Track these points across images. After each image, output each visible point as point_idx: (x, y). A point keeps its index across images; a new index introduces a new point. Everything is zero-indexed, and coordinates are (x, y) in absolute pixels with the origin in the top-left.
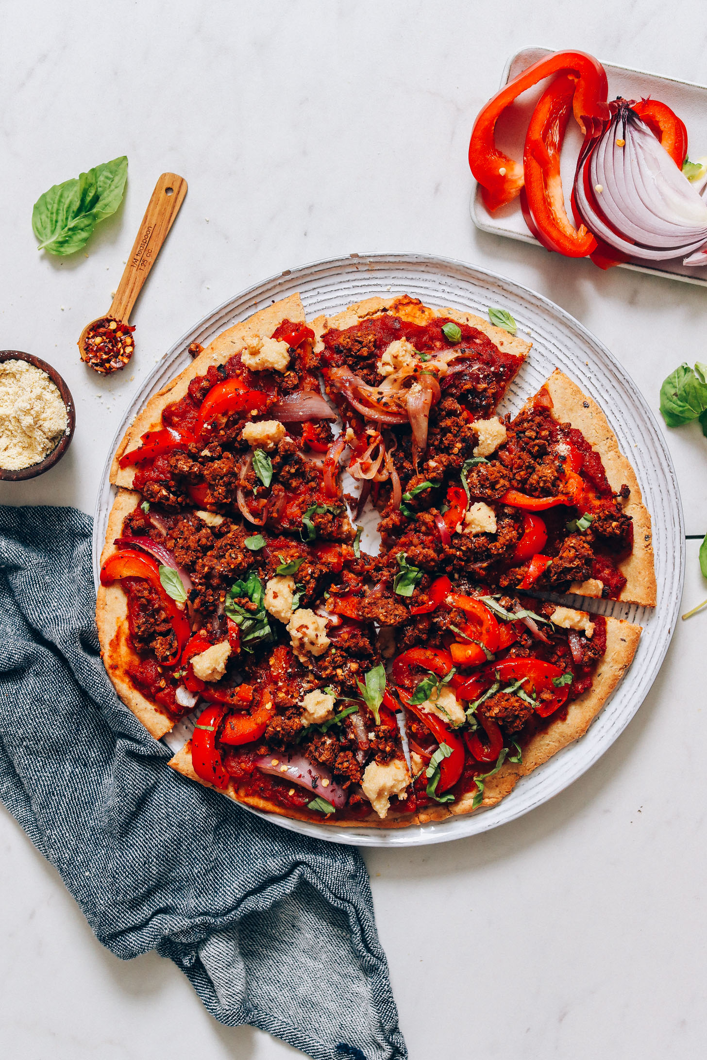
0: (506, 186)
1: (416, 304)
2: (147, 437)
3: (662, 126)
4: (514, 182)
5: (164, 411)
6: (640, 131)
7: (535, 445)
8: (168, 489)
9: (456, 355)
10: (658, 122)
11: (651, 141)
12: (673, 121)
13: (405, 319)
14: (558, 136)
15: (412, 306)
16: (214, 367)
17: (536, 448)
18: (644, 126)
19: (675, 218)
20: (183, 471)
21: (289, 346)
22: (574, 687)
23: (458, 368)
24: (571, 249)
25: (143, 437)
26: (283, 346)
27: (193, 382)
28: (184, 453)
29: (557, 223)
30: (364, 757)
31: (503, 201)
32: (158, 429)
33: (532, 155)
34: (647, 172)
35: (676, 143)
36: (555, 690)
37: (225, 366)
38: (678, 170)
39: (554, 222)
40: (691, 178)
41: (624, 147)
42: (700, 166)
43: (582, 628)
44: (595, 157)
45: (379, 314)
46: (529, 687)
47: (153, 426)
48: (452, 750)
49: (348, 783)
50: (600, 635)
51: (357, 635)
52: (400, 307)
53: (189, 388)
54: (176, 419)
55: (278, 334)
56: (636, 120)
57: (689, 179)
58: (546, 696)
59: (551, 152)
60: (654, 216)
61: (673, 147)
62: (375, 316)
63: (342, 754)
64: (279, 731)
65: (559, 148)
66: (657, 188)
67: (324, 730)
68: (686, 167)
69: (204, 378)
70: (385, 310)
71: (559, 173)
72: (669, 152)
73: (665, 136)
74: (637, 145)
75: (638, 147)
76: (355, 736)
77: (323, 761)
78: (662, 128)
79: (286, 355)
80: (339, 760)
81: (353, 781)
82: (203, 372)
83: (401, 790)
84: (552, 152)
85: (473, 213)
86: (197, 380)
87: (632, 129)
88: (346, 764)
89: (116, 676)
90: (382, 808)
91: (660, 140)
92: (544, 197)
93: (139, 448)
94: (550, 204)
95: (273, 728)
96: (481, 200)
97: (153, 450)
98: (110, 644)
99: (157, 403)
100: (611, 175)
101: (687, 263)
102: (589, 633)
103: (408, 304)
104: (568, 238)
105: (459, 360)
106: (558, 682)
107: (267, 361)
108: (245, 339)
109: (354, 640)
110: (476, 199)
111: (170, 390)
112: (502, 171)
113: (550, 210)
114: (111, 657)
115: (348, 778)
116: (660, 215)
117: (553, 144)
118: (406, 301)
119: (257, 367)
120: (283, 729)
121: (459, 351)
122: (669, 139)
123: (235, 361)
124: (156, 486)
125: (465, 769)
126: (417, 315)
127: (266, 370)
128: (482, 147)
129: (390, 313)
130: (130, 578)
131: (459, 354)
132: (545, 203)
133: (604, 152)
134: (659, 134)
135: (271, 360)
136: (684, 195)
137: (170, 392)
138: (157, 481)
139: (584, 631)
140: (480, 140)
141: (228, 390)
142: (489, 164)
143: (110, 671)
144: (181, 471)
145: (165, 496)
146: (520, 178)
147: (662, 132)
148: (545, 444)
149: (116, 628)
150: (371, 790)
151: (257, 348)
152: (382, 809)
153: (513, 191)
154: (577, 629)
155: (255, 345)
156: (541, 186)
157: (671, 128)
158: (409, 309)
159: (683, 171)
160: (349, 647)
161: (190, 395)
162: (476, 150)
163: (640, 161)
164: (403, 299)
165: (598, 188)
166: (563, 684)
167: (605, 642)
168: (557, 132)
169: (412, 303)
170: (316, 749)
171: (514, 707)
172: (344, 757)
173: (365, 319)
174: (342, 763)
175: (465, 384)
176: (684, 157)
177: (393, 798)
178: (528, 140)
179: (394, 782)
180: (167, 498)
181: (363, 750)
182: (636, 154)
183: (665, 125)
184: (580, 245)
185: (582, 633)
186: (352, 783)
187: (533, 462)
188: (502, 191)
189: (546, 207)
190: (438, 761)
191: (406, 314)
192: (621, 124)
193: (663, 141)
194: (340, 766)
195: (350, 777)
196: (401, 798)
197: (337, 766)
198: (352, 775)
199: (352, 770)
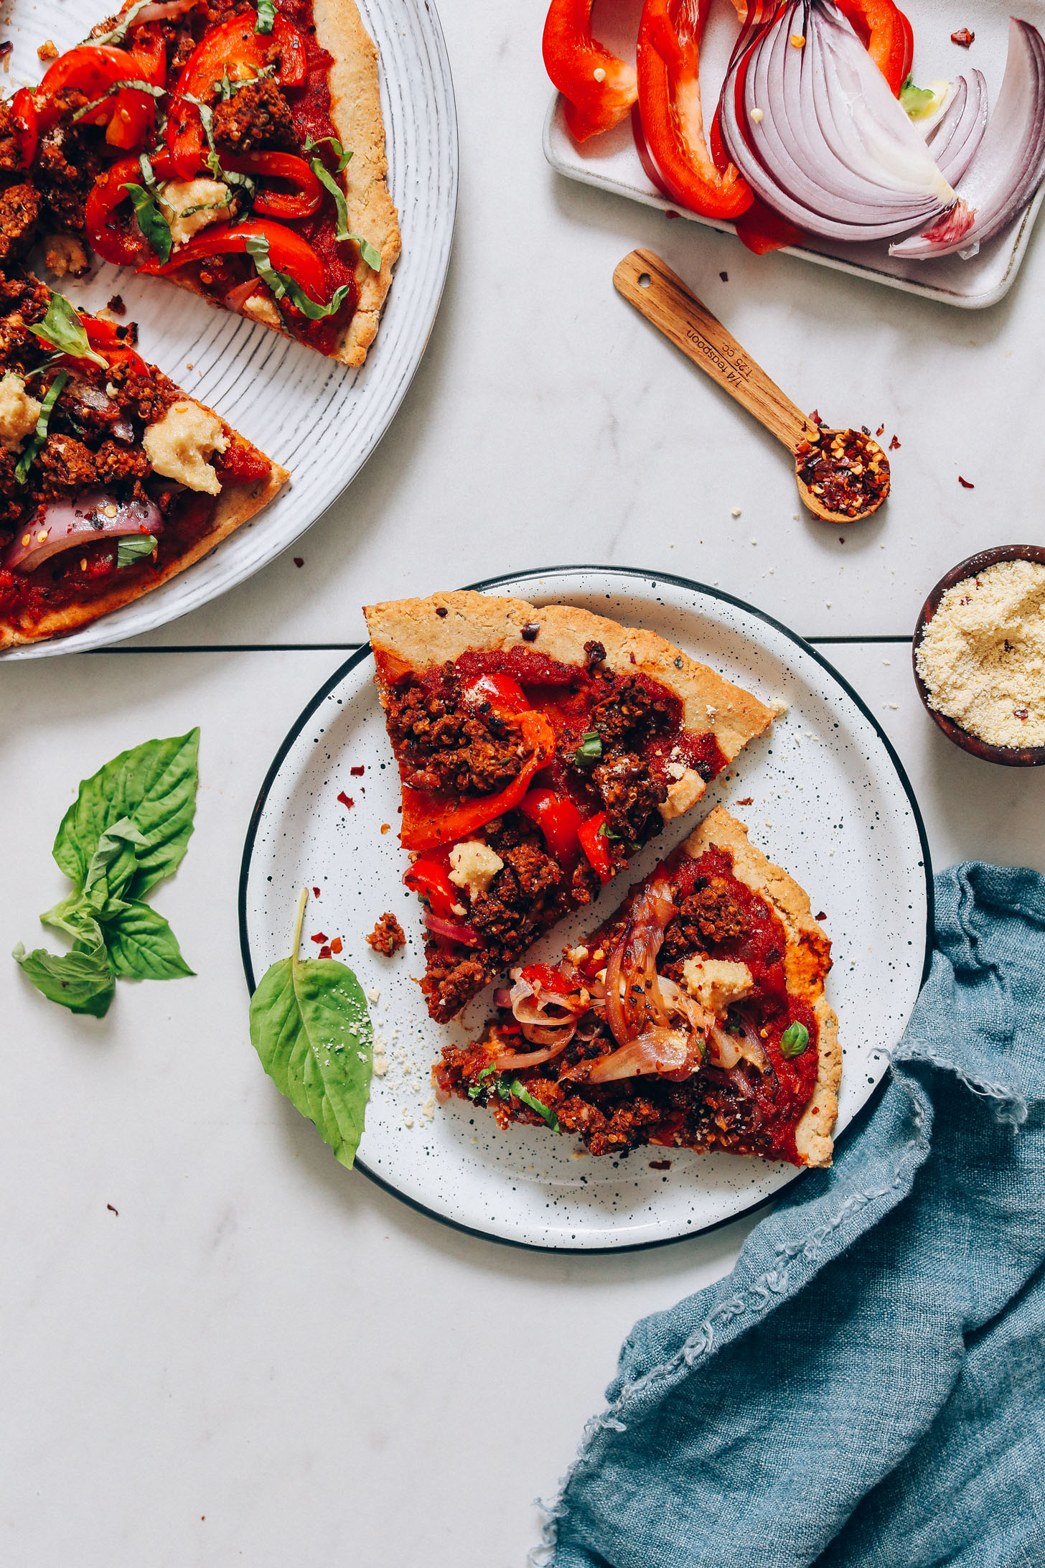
0: (605, 101)
3: (872, 21)
4: (619, 94)
6: (833, 23)
10: (865, 14)
11: (850, 44)
12: (889, 15)
14: (697, 13)
18: (839, 16)
19: (880, 175)
24: (709, 205)
29: (690, 160)
30: (126, 426)
31: (598, 126)
33: (651, 41)
34: (840, 94)
35: (891, 52)
38: (895, 99)
39: (684, 158)
40: (914, 114)
41: (804, 49)
42: (929, 94)
44: (753, 62)
49: (137, 484)
56: (827, 6)
57: (910, 114)
59: (683, 39)
60: (845, 169)
61: (887, 58)
63: (97, 451)
65: (699, 35)
66: (855, 123)
67: (43, 435)
68: (907, 94)
71: (696, 75)
72: (880, 66)
73: (875, 39)
74: (825, 46)
75: (827, 51)
76: (90, 409)
77: (77, 480)
78: (871, 24)
81: (141, 475)
84: (686, 39)
85: (547, 144)
87: (819, 19)
88: (111, 460)
91: (867, 47)
92: (667, 114)
94: (678, 127)
96: (562, 123)
100: (778, 95)
101: (895, 252)
104: (705, 185)
110: (555, 121)
112: (599, 74)
113: (678, 137)
115: (130, 477)
116: (854, 167)
117: (688, 26)
122: (881, 45)
128: (566, 29)
132: (668, 123)
133: (770, 52)
134: (864, 33)
136: (898, 139)
140: (563, 16)
142: (577, 59)
146: (629, 89)
147: (871, 31)
150: (169, 465)
152: (205, 480)
153: (618, 109)
156: (663, 95)
157: (886, 25)
159: (902, 99)
162: (556, 34)
163: (829, 75)
165: (755, 113)
168: (696, 6)
170: (54, 471)
176: (905, 77)
177: (211, 457)
178: (646, 17)
181: (119, 419)
182: (823, 62)
183: (876, 21)
184: (725, 198)
186: (142, 480)
188: (597, 108)
189: (670, 131)
192: (801, 10)
193: (872, 48)
194: (106, 468)
195: (133, 473)
196: (223, 450)
197: (102, 471)
198: (132, 468)
199: (126, 462)
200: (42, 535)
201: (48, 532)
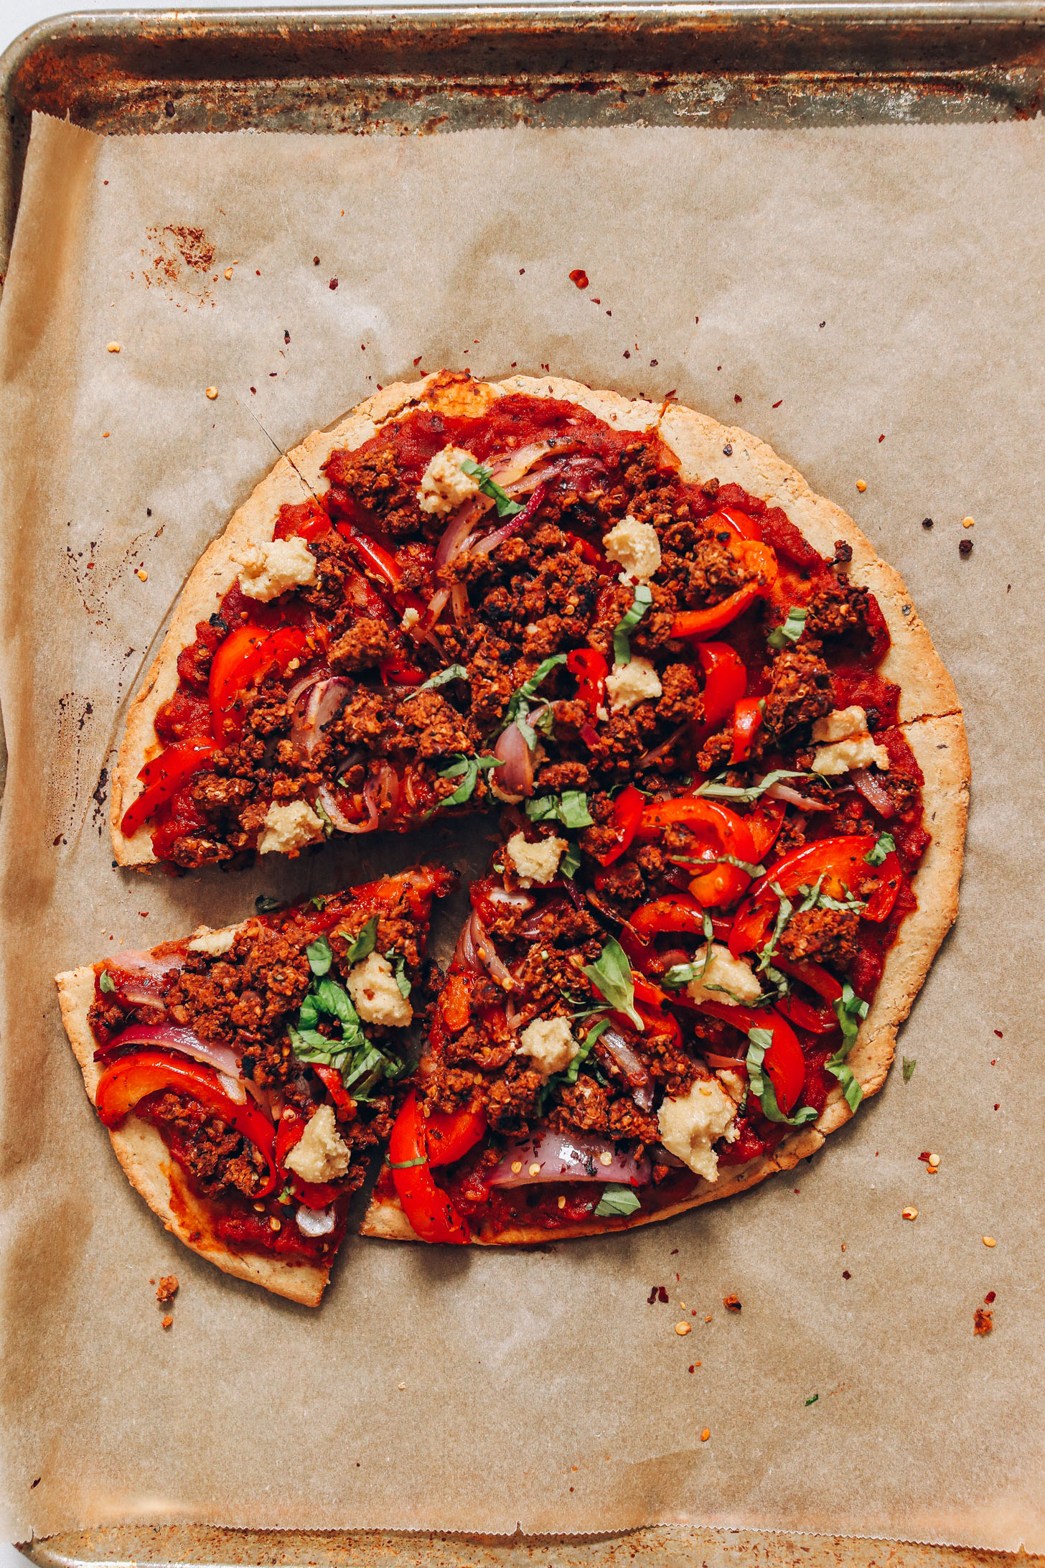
1: (464, 381)
2: (146, 773)
5: (156, 723)
7: (676, 532)
8: (209, 837)
9: (542, 452)
13: (449, 412)
15: (457, 386)
16: (203, 623)
17: (678, 537)
20: (218, 801)
21: (305, 541)
22: (903, 851)
23: (550, 472)
25: (140, 775)
26: (297, 544)
27: (180, 660)
28: (211, 773)
30: (647, 1095)
32: (158, 753)
36: (874, 870)
37: (220, 615)
43: (869, 762)
45: (407, 411)
46: (834, 886)
47: (148, 753)
48: (770, 1032)
49: (640, 1148)
50: (903, 757)
51: (566, 910)
52: (438, 392)
53: (179, 671)
54: (179, 727)
55: (282, 530)
58: (868, 886)
62: (400, 416)
63: (615, 1107)
64: (510, 1103)
67: (573, 1076)
69: (197, 646)
70: (414, 403)
76: (620, 1068)
77: (590, 1126)
79: (308, 555)
80: (614, 1116)
81: (647, 1141)
82: (190, 638)
83: (727, 1126)
86: (188, 653)
88: (626, 1120)
89: (206, 1248)
90: (705, 1164)
93: (142, 795)
95: (498, 1103)
97: (163, 789)
98: (172, 1208)
99: (140, 714)
102: (883, 762)
103: (449, 384)
105: (548, 460)
106: (873, 857)
107: (283, 577)
108: (234, 557)
109: (564, 921)
111: (151, 688)
114: (182, 1225)
115: (637, 1141)
118: (445, 380)
119: (271, 594)
120: (513, 1097)
121: (545, 443)
123: (235, 601)
124: (189, 841)
125: (807, 1056)
126: (468, 400)
127: (286, 593)
129: (424, 406)
130: (145, 1100)
131: (547, 449)
135: (287, 572)
137: (153, 690)
138: (190, 833)
139: (874, 763)
141: (241, 646)
143: (194, 1246)
144: (215, 801)
145: (209, 849)
148: (687, 526)
149: (167, 1181)
150: (678, 1144)
151: (259, 563)
152: (706, 1167)
154: (861, 765)
155: (254, 560)
158: (453, 392)
160: (562, 934)
161: (185, 683)
164: (440, 378)
166: (884, 857)
167: (915, 764)
169: (456, 381)
170: (572, 1110)
171: (826, 925)
172: (620, 1110)
173: (386, 424)
174: (619, 1120)
175: (566, 497)
177: (719, 1144)
179: (709, 1118)
180: (214, 852)
181: (642, 1087)
185: (872, 768)
186: (646, 1147)
187: (680, 560)
190: (759, 1061)
191: (451, 404)
194: (618, 1125)
195: (641, 1137)
196: (731, 1140)
197: (613, 1126)
198: (642, 1133)
199: (639, 1126)
200: (534, 1169)
201: (541, 1166)
